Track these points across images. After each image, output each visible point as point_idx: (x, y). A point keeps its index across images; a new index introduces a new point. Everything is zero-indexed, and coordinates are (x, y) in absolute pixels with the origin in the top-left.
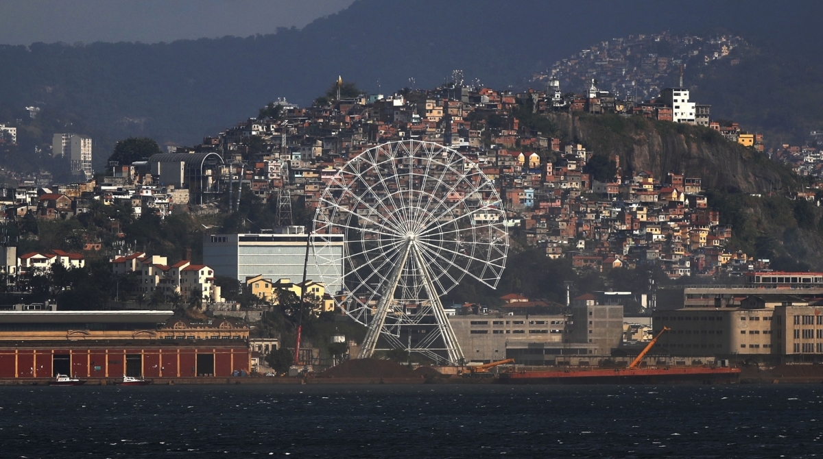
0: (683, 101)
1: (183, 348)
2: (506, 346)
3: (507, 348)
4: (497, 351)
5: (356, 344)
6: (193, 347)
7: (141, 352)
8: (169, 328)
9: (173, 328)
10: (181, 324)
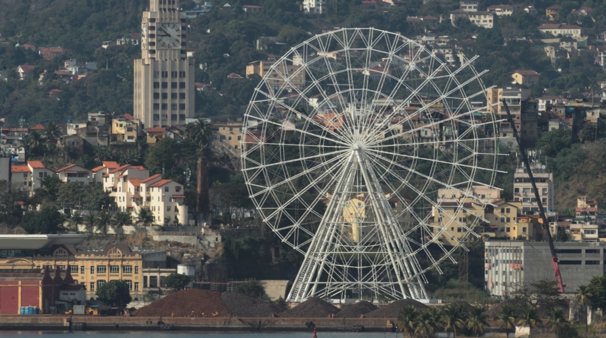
8: (48, 255)
9: (52, 255)
10: (62, 251)
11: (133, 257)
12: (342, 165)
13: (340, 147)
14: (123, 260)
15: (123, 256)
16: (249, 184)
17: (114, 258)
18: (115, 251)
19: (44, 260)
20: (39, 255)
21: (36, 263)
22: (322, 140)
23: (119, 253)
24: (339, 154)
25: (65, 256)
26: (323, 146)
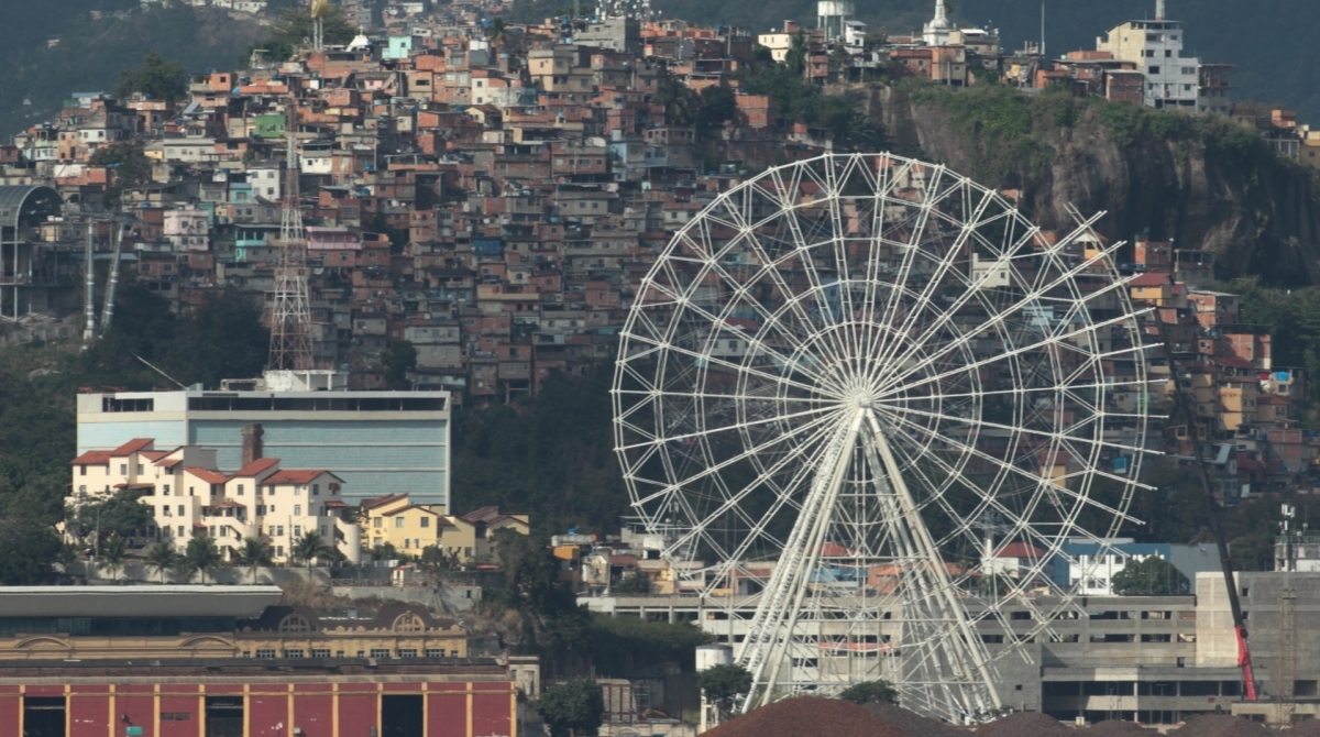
0: (1168, 53)
1: (344, 679)
2: (1042, 675)
3: (1046, 679)
4: (1019, 688)
5: (678, 671)
6: (371, 678)
7: (242, 689)
8: (266, 629)
9: (275, 629)
10: (296, 619)
11: (447, 632)
12: (823, 438)
13: (819, 400)
14: (427, 638)
15: (427, 629)
16: (631, 476)
17: (408, 633)
18: (409, 619)
19: (258, 639)
20: (247, 629)
21: (242, 645)
22: (783, 385)
23: (417, 623)
24: (818, 415)
25: (303, 630)
26: (785, 399)
